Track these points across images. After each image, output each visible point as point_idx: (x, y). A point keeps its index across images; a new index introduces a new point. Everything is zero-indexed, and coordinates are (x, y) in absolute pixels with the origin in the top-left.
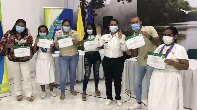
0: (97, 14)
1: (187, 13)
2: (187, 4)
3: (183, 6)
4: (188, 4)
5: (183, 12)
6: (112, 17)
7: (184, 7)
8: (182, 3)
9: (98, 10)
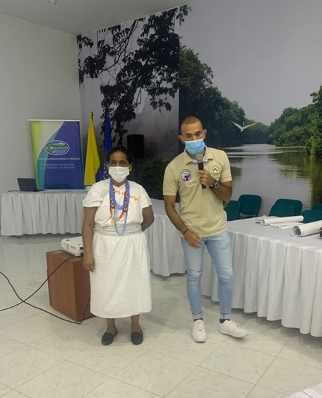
0: (125, 131)
1: (242, 129)
2: (241, 113)
3: (238, 116)
4: (244, 114)
5: (237, 127)
6: (143, 136)
7: (238, 119)
8: (235, 112)
9: (127, 122)
